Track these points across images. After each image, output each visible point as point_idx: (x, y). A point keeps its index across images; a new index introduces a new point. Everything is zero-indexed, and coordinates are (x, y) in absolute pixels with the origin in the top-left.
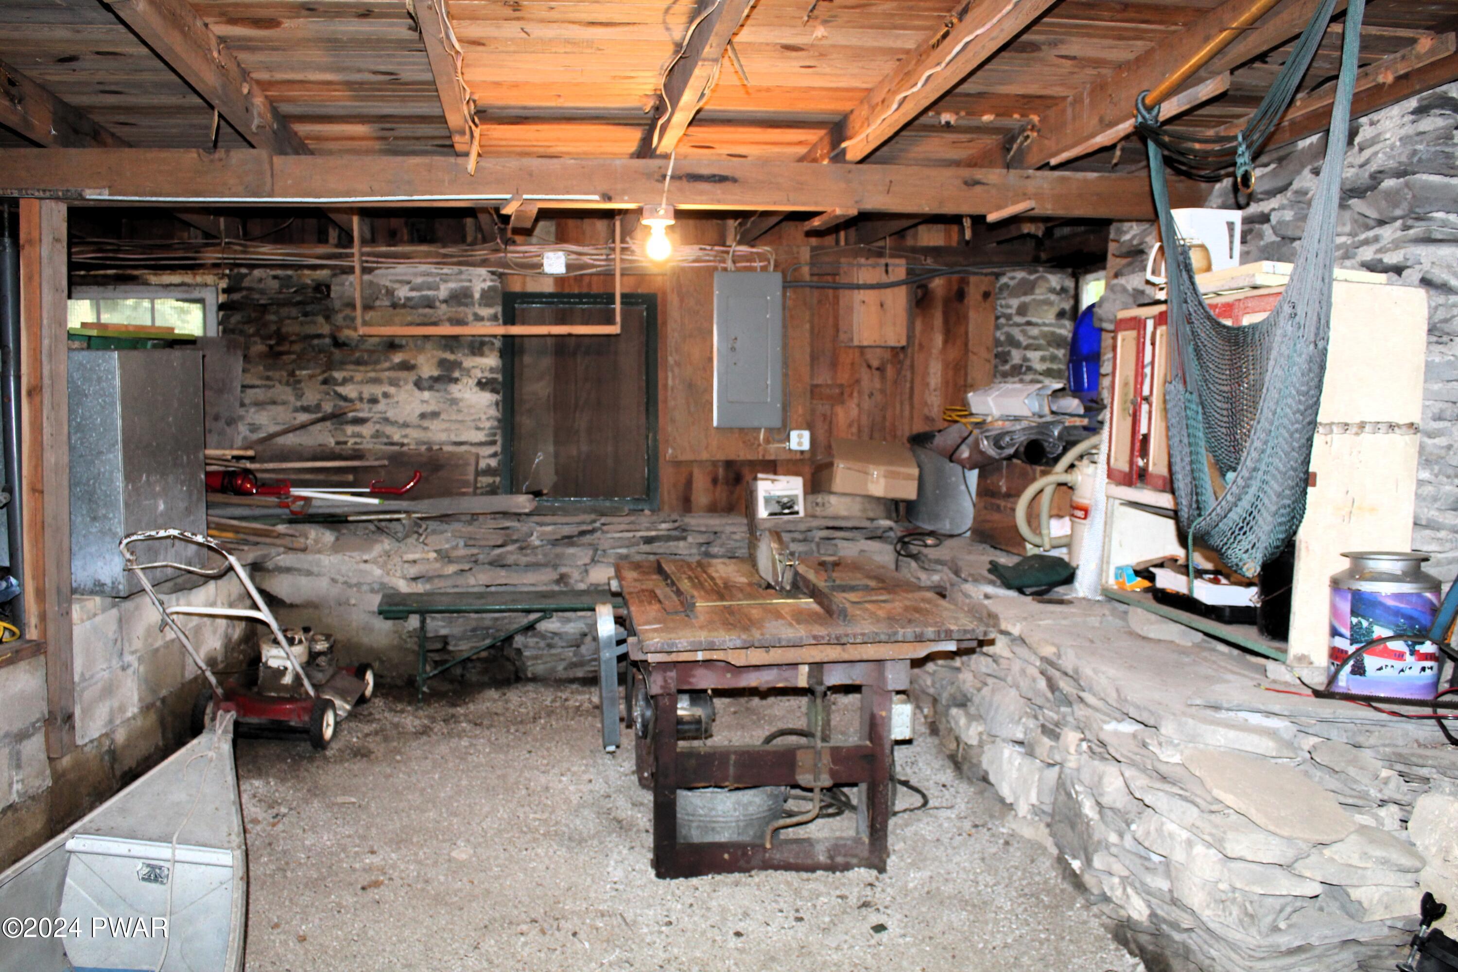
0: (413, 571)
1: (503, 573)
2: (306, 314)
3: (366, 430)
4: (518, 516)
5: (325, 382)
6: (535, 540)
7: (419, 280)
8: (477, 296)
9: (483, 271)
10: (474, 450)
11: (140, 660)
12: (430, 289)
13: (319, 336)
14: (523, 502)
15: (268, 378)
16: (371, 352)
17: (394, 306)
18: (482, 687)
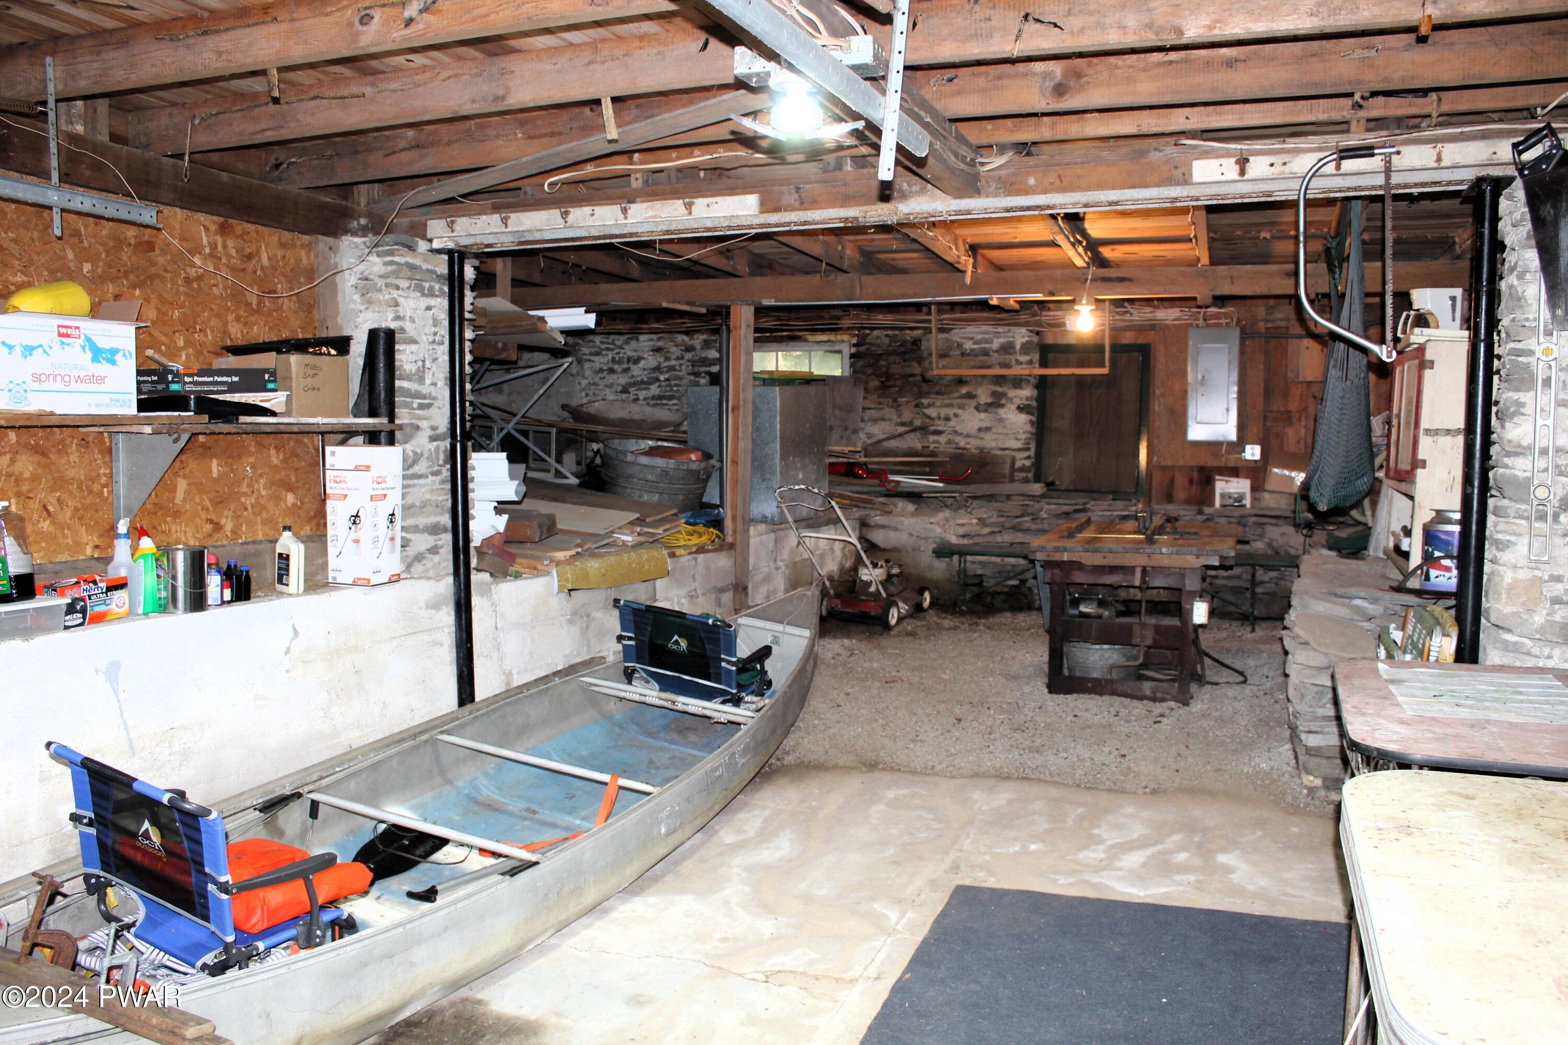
0: (961, 531)
1: (1020, 535)
2: (905, 361)
3: (942, 439)
4: (1032, 497)
5: (917, 406)
6: (1043, 515)
7: (979, 337)
8: (1018, 347)
9: (1023, 330)
10: (1013, 453)
11: (786, 566)
12: (986, 343)
13: (913, 375)
14: (1037, 488)
15: (880, 403)
16: (947, 386)
17: (963, 354)
18: (1002, 610)
